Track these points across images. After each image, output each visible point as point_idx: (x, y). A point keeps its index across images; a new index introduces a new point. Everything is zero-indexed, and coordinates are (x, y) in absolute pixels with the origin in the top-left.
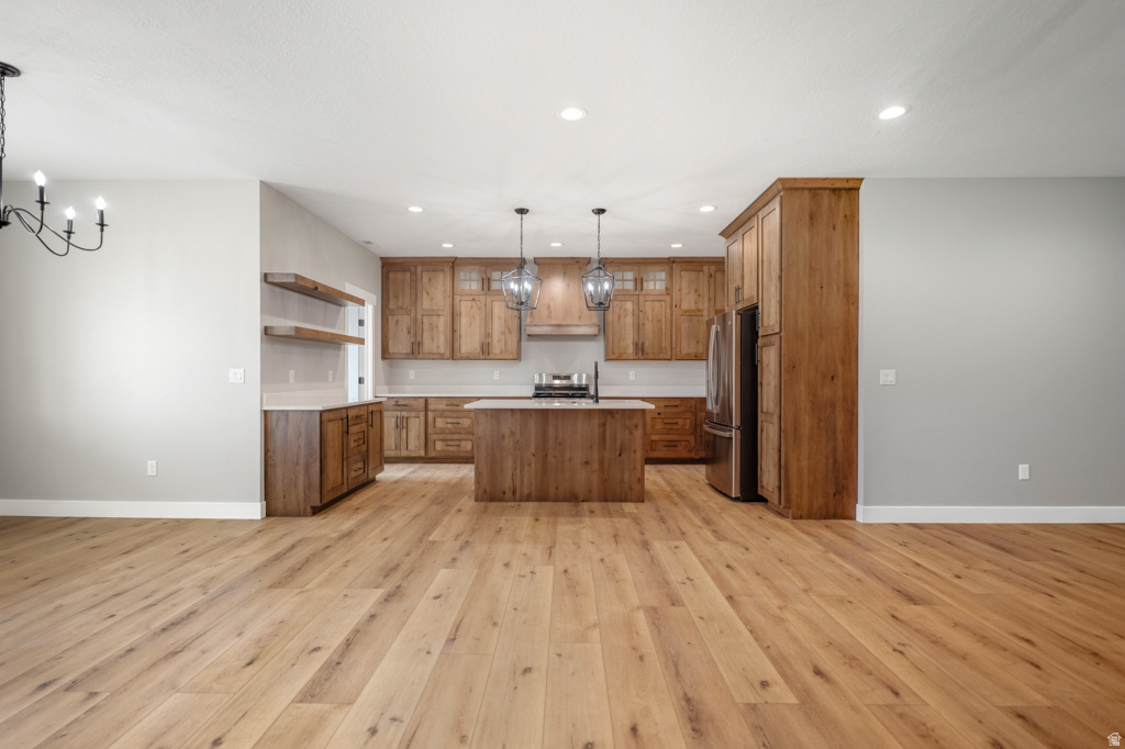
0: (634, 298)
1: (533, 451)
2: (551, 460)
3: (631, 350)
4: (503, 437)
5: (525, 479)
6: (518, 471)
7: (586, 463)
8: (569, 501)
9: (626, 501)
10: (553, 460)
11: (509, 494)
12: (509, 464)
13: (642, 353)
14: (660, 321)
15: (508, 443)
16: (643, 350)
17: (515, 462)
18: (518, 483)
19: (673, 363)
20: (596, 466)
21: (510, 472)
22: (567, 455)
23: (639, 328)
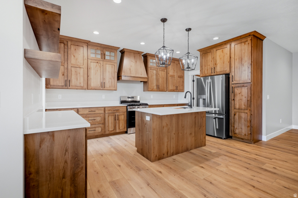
0: (156, 69)
1: (174, 132)
2: (180, 134)
3: (155, 88)
4: (164, 127)
5: (172, 146)
6: (169, 142)
7: (191, 134)
8: (186, 151)
9: (201, 147)
10: (181, 134)
11: (166, 155)
12: (166, 140)
13: (159, 89)
14: (163, 78)
15: (165, 130)
16: (159, 88)
17: (168, 138)
18: (169, 148)
19: (167, 92)
20: (193, 135)
21: (166, 144)
22: (185, 132)
23: (157, 80)
